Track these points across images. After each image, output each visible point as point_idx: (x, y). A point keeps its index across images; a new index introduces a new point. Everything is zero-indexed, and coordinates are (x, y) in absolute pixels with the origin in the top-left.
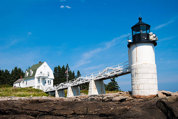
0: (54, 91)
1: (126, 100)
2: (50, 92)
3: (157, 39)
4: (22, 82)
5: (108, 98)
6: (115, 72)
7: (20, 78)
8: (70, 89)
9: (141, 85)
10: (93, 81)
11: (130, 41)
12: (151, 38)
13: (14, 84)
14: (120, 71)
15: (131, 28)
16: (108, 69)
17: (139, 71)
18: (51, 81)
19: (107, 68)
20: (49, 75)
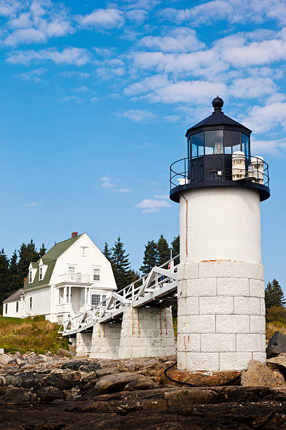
4: (22, 299)
5: (98, 376)
8: (97, 331)
9: (194, 335)
10: (131, 310)
13: (4, 305)
18: (104, 296)
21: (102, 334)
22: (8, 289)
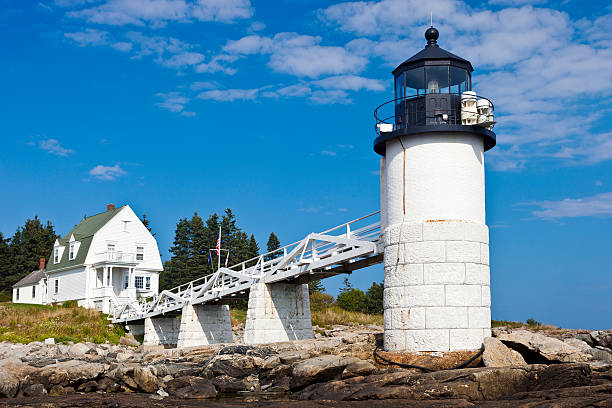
0: (141, 322)
1: (345, 371)
2: (130, 323)
3: (491, 119)
4: (42, 282)
5: (283, 361)
6: (335, 254)
7: (37, 268)
8: (189, 314)
9: (416, 309)
10: (262, 287)
11: (387, 128)
12: (469, 113)
13: (15, 291)
14: (351, 249)
15: (393, 73)
16: (311, 241)
17: (411, 252)
18: (148, 279)
19: (309, 237)
20: (140, 257)
21: (196, 317)
22: (10, 272)
